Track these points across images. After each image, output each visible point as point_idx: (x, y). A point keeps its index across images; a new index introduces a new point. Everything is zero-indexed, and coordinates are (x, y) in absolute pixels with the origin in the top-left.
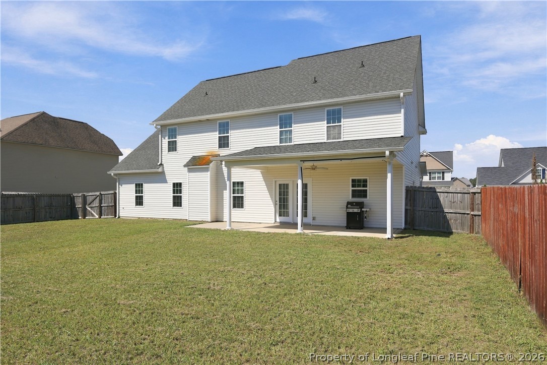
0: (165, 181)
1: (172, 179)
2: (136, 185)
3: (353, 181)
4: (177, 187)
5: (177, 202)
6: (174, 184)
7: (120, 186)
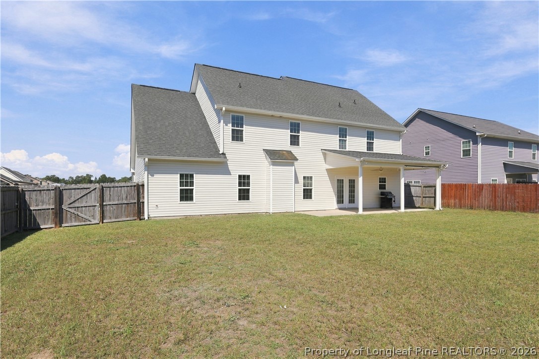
0: (228, 173)
1: (236, 170)
2: (182, 176)
3: (380, 179)
4: (244, 180)
5: (244, 195)
6: (240, 176)
7: (150, 176)
